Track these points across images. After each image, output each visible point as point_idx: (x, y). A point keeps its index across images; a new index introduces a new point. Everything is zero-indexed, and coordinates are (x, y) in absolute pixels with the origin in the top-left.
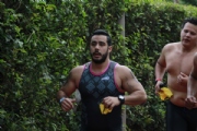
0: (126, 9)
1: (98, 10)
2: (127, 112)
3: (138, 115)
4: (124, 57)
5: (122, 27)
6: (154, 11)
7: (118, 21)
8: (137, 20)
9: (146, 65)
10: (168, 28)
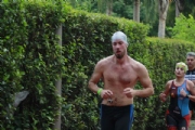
0: (63, 20)
1: (38, 20)
2: (62, 118)
3: (72, 121)
4: (61, 66)
5: (60, 37)
6: (89, 22)
7: (55, 31)
8: (74, 30)
9: (80, 74)
10: (102, 39)
